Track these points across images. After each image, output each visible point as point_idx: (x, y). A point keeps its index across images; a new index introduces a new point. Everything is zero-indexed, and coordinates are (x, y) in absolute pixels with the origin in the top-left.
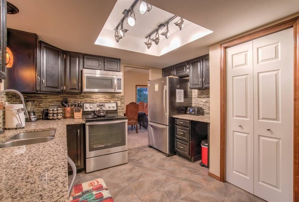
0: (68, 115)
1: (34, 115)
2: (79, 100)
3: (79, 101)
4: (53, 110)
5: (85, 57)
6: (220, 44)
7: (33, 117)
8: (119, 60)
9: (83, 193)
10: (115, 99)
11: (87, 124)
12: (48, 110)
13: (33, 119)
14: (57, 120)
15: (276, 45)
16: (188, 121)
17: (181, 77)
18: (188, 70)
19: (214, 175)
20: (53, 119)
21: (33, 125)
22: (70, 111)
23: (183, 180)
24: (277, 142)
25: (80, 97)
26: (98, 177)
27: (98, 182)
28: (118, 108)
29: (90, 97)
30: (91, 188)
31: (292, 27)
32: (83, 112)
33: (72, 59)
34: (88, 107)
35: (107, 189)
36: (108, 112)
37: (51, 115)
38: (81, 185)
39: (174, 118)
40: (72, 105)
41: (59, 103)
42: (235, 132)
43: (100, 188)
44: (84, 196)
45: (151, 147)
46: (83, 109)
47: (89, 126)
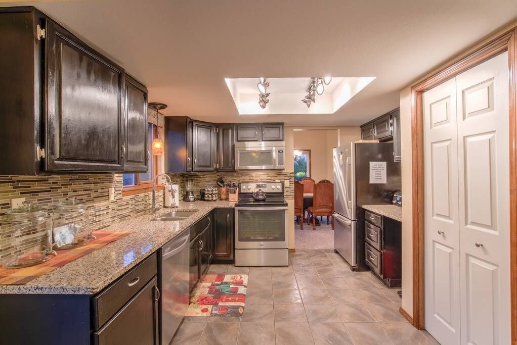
0: (223, 197)
1: (193, 195)
2: (236, 178)
3: (235, 180)
4: (212, 191)
5: (239, 127)
6: (412, 88)
7: (192, 196)
8: (282, 124)
9: (222, 283)
10: (282, 177)
11: (237, 208)
12: (204, 190)
13: (191, 199)
14: (212, 202)
15: (489, 84)
16: (380, 217)
17: (383, 141)
18: (391, 129)
19: (406, 313)
20: (208, 200)
21: (191, 205)
22: (225, 192)
23: (347, 305)
24: (493, 271)
25: (238, 176)
26: (244, 273)
27: (241, 277)
28: (285, 189)
29: (250, 176)
30: (232, 281)
31: (506, 49)
32: (239, 193)
33: (225, 132)
34: (244, 188)
35: (245, 286)
36: (269, 195)
37: (206, 196)
38: (224, 276)
39: (365, 210)
40: (227, 185)
41: (215, 183)
42: (436, 244)
43: (240, 283)
44: (222, 286)
45: (336, 252)
46: (240, 190)
47: (239, 210)
